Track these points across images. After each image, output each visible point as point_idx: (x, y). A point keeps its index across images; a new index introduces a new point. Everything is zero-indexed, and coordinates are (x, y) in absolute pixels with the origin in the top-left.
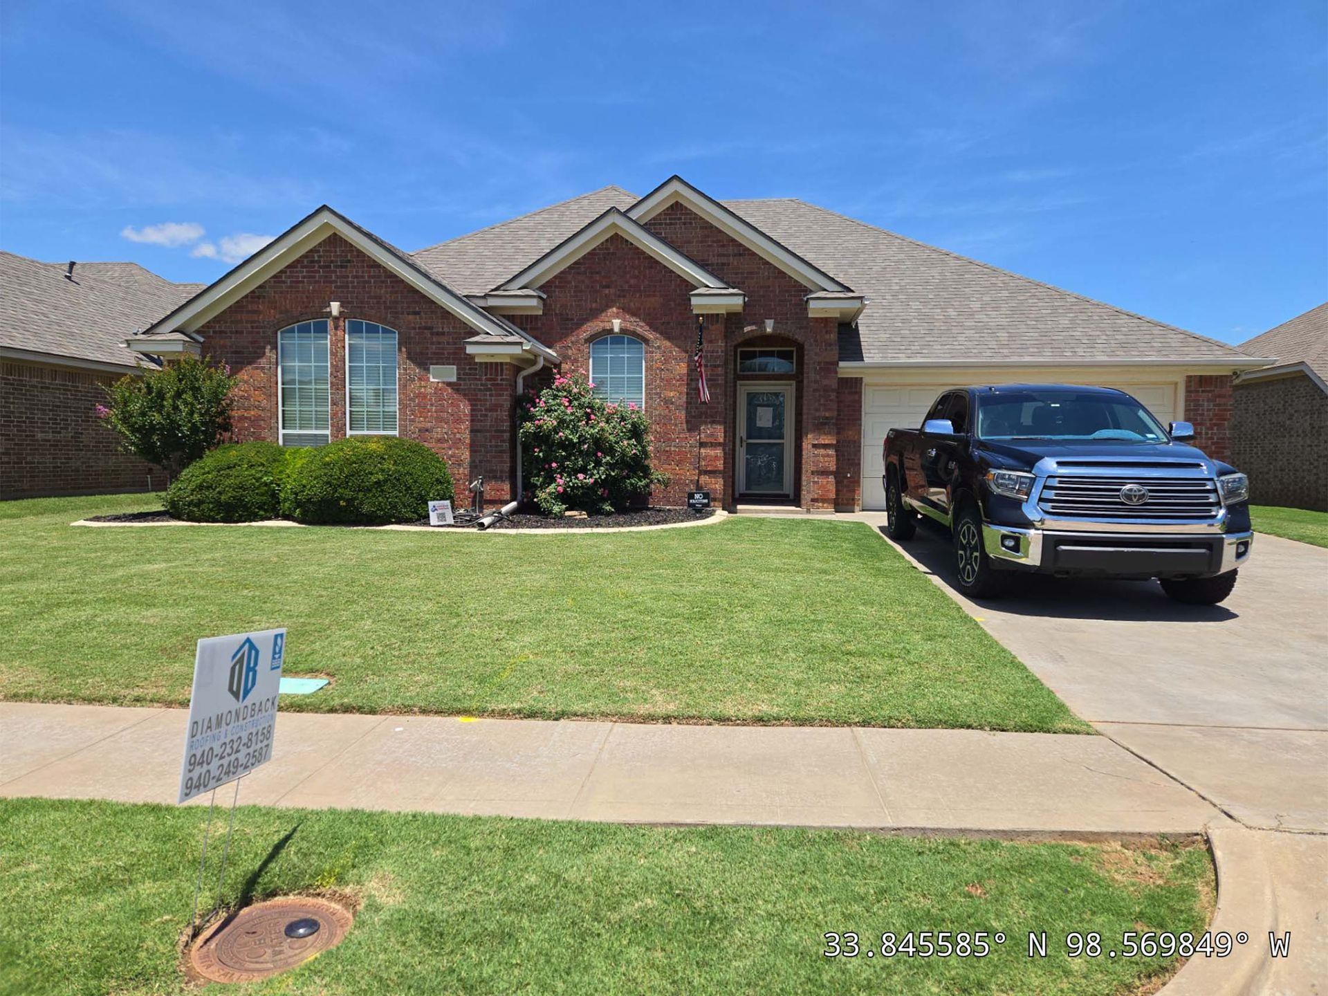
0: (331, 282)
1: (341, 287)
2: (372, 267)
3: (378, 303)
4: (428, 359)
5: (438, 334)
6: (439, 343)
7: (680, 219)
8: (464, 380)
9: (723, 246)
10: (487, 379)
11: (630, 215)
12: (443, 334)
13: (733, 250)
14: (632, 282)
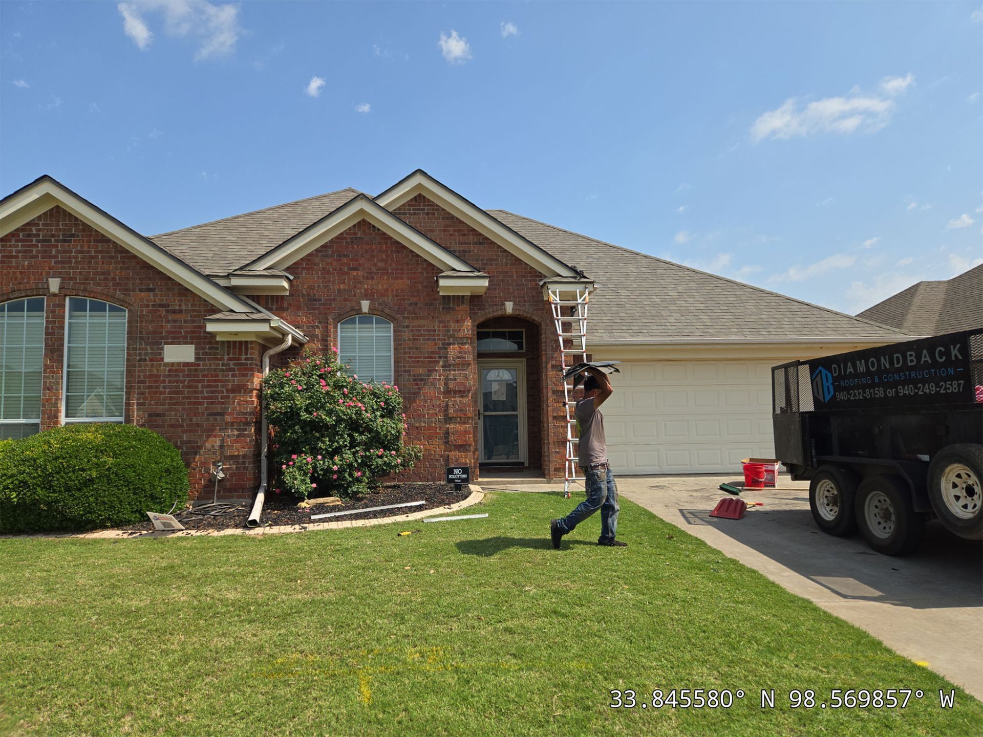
0: (51, 257)
1: (63, 262)
2: (100, 241)
3: (105, 279)
4: (162, 338)
5: (174, 312)
6: (175, 321)
7: (423, 210)
8: (204, 360)
9: (464, 235)
10: (230, 359)
11: (378, 202)
12: (180, 311)
13: (474, 239)
14: (380, 264)
